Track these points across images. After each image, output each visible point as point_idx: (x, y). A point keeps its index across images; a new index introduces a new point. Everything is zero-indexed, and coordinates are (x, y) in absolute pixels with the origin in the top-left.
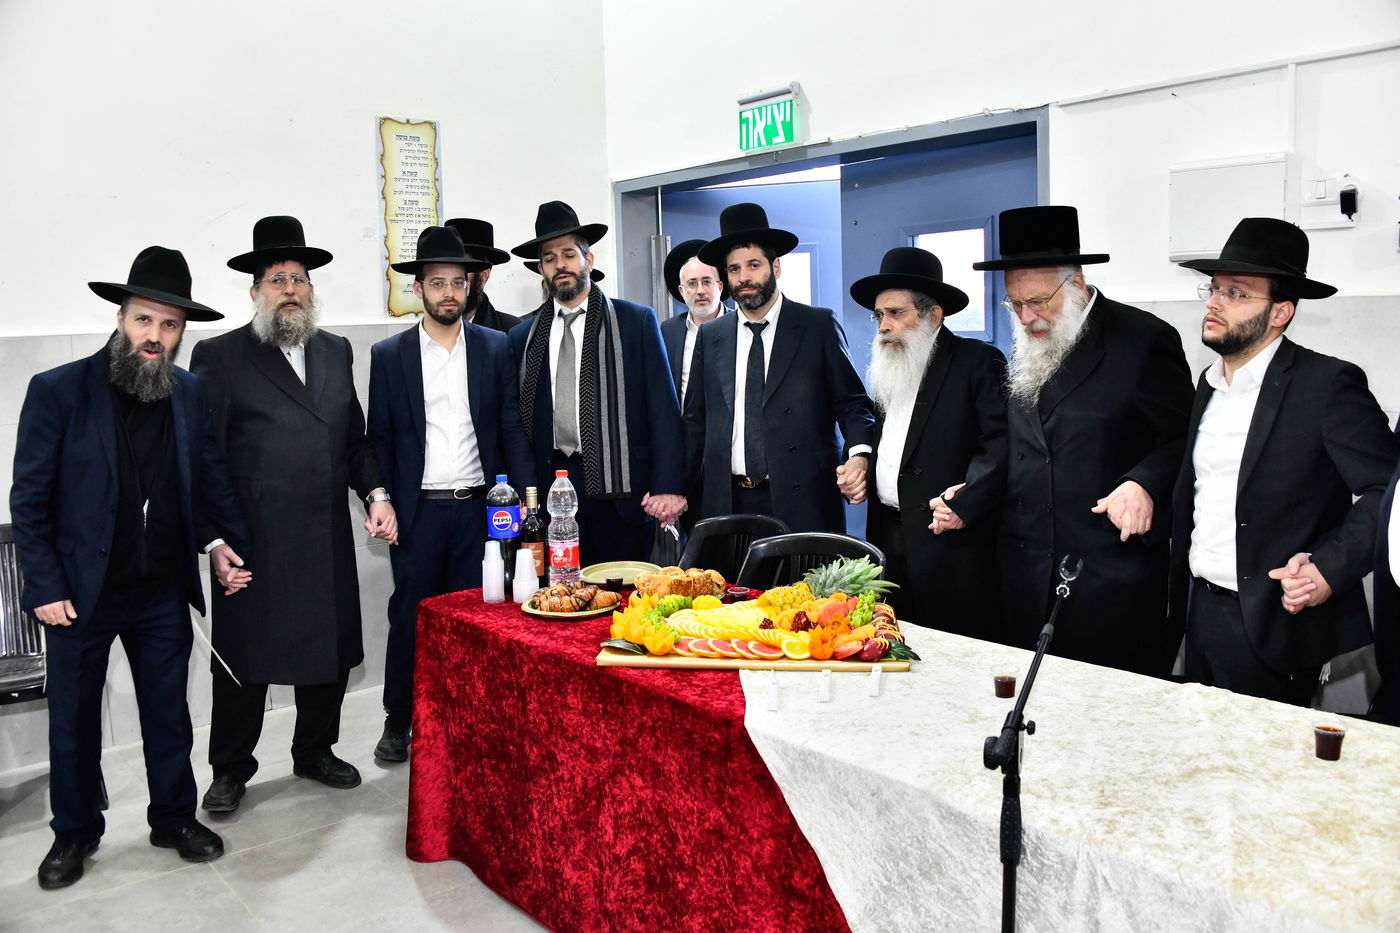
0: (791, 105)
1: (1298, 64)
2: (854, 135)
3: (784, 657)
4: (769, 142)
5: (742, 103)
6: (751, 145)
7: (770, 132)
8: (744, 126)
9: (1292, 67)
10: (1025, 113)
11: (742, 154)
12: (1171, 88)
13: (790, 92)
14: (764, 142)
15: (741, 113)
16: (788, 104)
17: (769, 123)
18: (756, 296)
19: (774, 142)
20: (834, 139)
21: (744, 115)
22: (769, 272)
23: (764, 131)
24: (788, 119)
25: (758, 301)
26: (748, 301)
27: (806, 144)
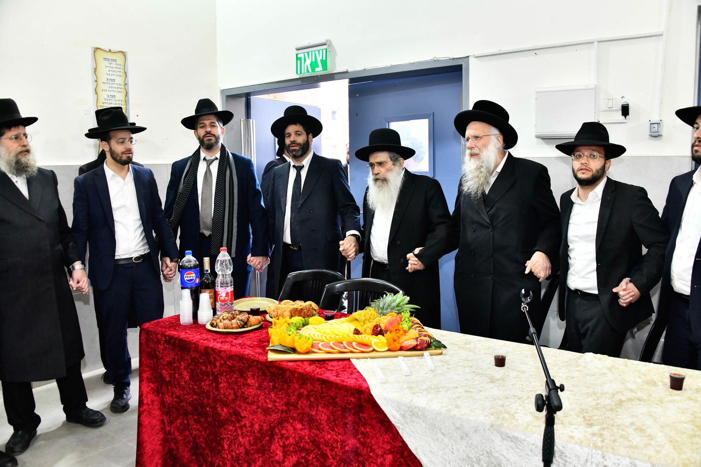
0: (326, 51)
1: (599, 42)
2: (361, 68)
3: (374, 350)
4: (313, 70)
5: (298, 49)
6: (303, 72)
7: (314, 65)
8: (299, 61)
9: (596, 43)
10: (456, 60)
11: (297, 77)
12: (535, 50)
13: (326, 44)
14: (310, 71)
15: (297, 55)
16: (324, 51)
17: (313, 60)
18: (299, 150)
19: (316, 71)
20: (350, 70)
21: (299, 56)
22: (306, 139)
23: (311, 65)
24: (324, 59)
25: (299, 153)
26: (294, 153)
27: (334, 72)
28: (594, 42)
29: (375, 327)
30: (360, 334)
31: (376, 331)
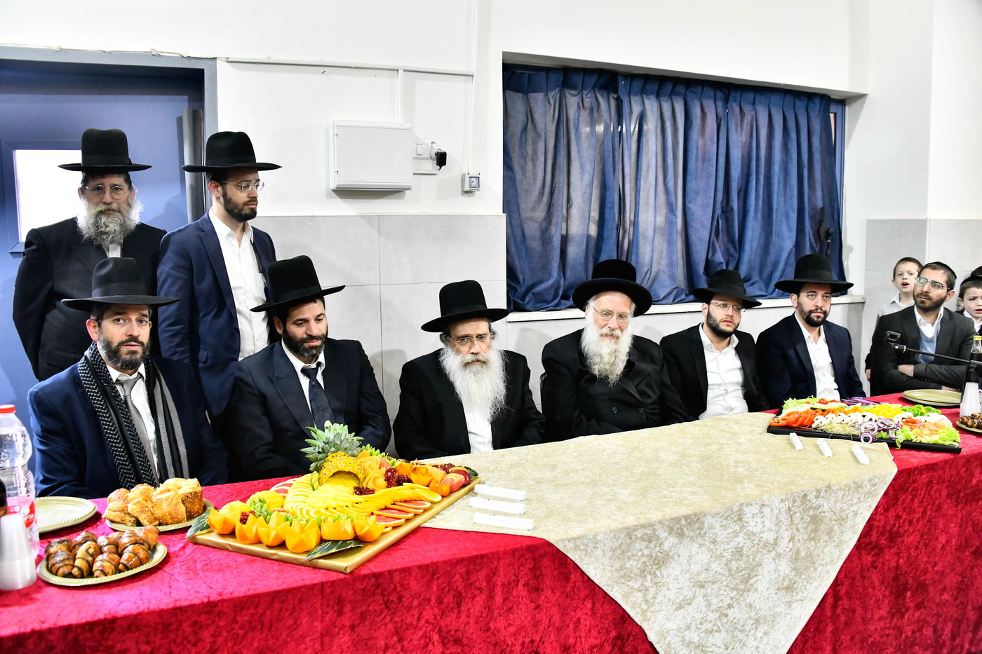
3: (432, 503)
10: (193, 61)
28: (398, 70)
29: (389, 474)
30: (372, 492)
31: (395, 479)
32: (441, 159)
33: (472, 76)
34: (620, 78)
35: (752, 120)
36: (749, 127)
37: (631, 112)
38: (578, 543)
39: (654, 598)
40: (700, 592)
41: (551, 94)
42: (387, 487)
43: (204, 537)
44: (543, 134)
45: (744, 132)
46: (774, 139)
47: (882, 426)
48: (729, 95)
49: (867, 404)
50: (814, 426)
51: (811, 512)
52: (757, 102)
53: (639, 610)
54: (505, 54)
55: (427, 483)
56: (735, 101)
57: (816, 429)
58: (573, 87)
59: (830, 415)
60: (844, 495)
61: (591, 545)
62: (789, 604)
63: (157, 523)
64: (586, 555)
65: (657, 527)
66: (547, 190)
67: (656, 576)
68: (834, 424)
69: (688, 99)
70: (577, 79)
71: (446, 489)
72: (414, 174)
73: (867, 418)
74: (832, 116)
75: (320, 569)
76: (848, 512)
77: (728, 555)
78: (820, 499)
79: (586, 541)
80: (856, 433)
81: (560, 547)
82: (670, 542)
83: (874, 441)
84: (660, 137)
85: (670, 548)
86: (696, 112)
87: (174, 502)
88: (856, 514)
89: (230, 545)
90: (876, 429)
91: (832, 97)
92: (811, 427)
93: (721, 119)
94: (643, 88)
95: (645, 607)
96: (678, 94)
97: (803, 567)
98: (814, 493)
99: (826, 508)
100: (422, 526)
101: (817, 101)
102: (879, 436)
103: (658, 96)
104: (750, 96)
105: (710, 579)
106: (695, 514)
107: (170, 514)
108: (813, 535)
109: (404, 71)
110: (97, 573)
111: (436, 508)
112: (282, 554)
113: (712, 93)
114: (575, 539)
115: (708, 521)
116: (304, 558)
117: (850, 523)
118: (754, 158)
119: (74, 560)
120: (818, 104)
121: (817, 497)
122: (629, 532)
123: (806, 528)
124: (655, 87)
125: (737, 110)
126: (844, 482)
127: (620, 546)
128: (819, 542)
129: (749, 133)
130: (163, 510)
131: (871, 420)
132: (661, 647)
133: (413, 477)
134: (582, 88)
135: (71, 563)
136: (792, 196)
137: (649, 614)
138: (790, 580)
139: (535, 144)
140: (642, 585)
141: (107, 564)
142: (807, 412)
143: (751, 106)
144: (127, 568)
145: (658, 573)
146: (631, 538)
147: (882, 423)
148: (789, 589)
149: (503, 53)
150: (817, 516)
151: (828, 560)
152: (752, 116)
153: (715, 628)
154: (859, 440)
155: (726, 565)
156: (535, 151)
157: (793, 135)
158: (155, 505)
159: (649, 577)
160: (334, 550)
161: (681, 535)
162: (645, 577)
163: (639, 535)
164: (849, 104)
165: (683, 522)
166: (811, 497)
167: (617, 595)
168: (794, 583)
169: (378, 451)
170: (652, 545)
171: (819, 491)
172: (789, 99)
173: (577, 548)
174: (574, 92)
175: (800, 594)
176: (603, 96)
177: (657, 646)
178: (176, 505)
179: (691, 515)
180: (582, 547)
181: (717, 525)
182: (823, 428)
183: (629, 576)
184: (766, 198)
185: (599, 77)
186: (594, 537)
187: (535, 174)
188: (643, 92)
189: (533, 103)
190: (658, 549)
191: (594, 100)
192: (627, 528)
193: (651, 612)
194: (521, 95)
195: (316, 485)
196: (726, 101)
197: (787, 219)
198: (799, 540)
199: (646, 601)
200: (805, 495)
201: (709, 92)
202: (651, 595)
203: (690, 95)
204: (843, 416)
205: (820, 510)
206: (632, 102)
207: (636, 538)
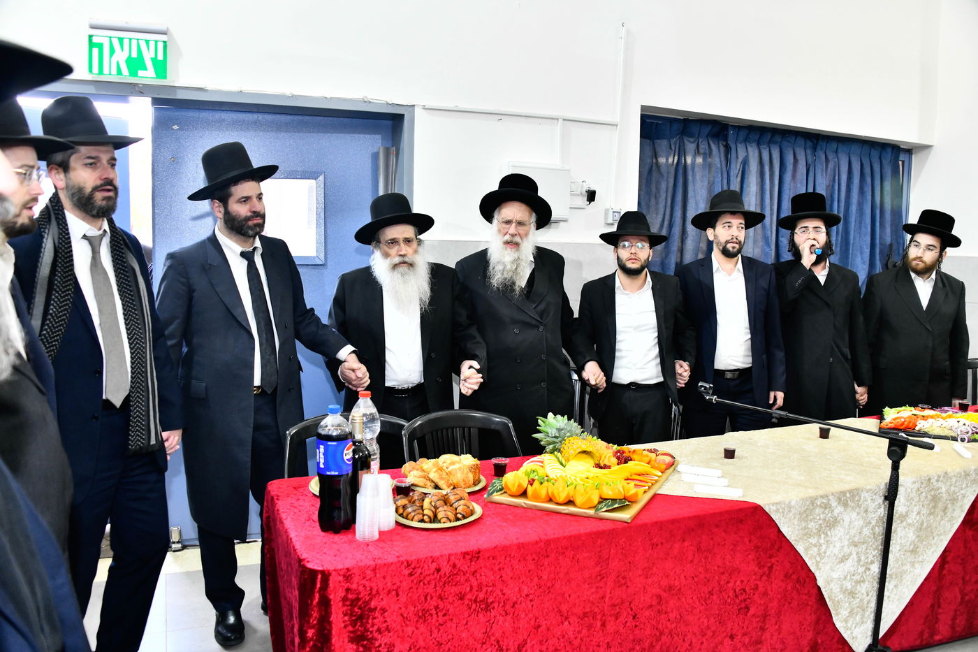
0: (165, 46)
2: (235, 88)
4: (133, 73)
5: (93, 27)
6: (106, 71)
7: (135, 64)
8: (95, 51)
9: (561, 121)
10: (396, 107)
11: (89, 77)
12: (500, 115)
13: (165, 34)
15: (90, 36)
16: (161, 45)
17: (134, 55)
19: (139, 75)
20: (210, 87)
21: (96, 39)
23: (127, 61)
24: (160, 57)
27: (176, 84)
28: (558, 119)
29: (619, 454)
30: (609, 467)
31: (623, 459)
32: (591, 196)
33: (617, 125)
34: (730, 128)
35: (835, 166)
36: (832, 173)
37: (737, 157)
38: (778, 507)
39: (825, 553)
40: (854, 550)
41: (673, 141)
42: (618, 464)
43: (498, 497)
44: (665, 175)
45: (828, 176)
46: (853, 183)
47: (974, 429)
48: (817, 143)
49: (957, 412)
50: (917, 428)
51: (933, 493)
52: (839, 150)
53: (814, 561)
54: (643, 108)
55: (647, 461)
56: (821, 149)
57: (919, 431)
58: (691, 136)
59: (930, 420)
60: (956, 480)
61: (787, 509)
62: (913, 564)
63: (452, 487)
64: (783, 516)
65: (831, 497)
66: (666, 223)
67: (827, 535)
68: (934, 427)
69: (783, 147)
70: (695, 129)
71: (664, 467)
72: (570, 208)
73: (961, 423)
74: (900, 163)
75: (607, 519)
76: (958, 494)
77: (874, 522)
78: (939, 483)
79: (783, 506)
80: (954, 435)
81: (767, 509)
82: (839, 509)
83: (968, 442)
84: (759, 179)
85: (838, 514)
86: (789, 159)
87: (465, 471)
88: (964, 496)
89: (525, 503)
90: (971, 432)
91: (901, 147)
92: (914, 429)
93: (810, 165)
94: (747, 136)
95: (818, 559)
96: (776, 143)
97: (924, 536)
98: (936, 478)
99: (944, 489)
100: (657, 493)
101: (889, 150)
102: (972, 437)
103: (759, 145)
104: (834, 145)
105: (862, 540)
106: (856, 489)
107: (464, 481)
108: (932, 510)
109: (564, 120)
110: (443, 520)
111: (662, 480)
112: (571, 509)
113: (803, 143)
114: (777, 503)
115: (864, 495)
116: (592, 512)
117: (959, 504)
118: (836, 200)
119: (423, 511)
120: (890, 154)
121: (937, 481)
122: (813, 501)
123: (929, 505)
124: (757, 137)
125: (823, 157)
126: (958, 470)
127: (805, 511)
128: (937, 516)
129: (832, 178)
130: (458, 477)
131: (964, 424)
132: (826, 591)
133: (634, 456)
134: (699, 135)
135: (421, 511)
136: (866, 235)
137: (821, 565)
138: (915, 545)
139: (658, 183)
140: (818, 541)
141: (449, 514)
142: (909, 417)
143: (835, 154)
144: (464, 517)
145: (829, 533)
146: (813, 505)
147: (975, 427)
148: (914, 551)
149: (642, 106)
150: (937, 496)
151: (942, 531)
152: (835, 163)
153: (862, 579)
154: (957, 441)
155: (872, 530)
156: (658, 189)
157: (869, 180)
158: (449, 474)
159: (823, 536)
160: (616, 506)
161: (846, 505)
162: (820, 535)
163: (819, 504)
164: (915, 153)
165: (848, 495)
166: (933, 480)
167: (801, 548)
168: (917, 547)
169: (595, 438)
170: (826, 512)
171: (939, 476)
172: (866, 148)
173: (777, 511)
174: (692, 140)
175: (921, 557)
176: (715, 144)
177: (823, 590)
178: (467, 474)
179: (854, 490)
180: (781, 510)
181: (869, 499)
182: (925, 430)
183: (810, 535)
184: (844, 235)
185: (712, 128)
186: (790, 503)
187: (657, 209)
188: (746, 140)
189: (658, 149)
190: (830, 515)
191: (707, 146)
192: (810, 497)
193: (823, 563)
194: (648, 141)
195: (564, 462)
196: (814, 149)
197: (861, 253)
198: (923, 515)
199: (820, 554)
200: (929, 479)
201: (801, 141)
202: (823, 550)
203: (785, 144)
204: (941, 421)
205: (939, 491)
206: (739, 149)
207: (817, 505)
